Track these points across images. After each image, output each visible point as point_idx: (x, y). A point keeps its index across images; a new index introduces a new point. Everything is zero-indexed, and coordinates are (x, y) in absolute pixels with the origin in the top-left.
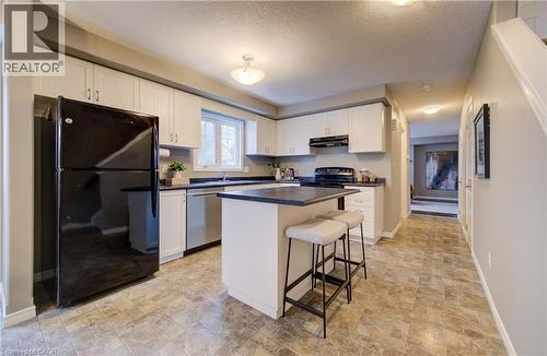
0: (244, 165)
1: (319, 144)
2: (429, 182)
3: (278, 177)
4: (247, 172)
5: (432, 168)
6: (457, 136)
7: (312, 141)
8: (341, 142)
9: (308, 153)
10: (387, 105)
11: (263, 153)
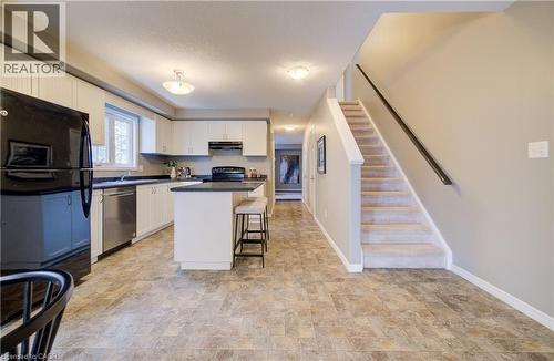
0: (139, 163)
1: (216, 147)
2: (283, 178)
3: (173, 175)
4: (141, 171)
5: (284, 167)
6: (301, 145)
7: (211, 144)
8: (236, 147)
9: (207, 154)
10: (269, 123)
11: (161, 152)
